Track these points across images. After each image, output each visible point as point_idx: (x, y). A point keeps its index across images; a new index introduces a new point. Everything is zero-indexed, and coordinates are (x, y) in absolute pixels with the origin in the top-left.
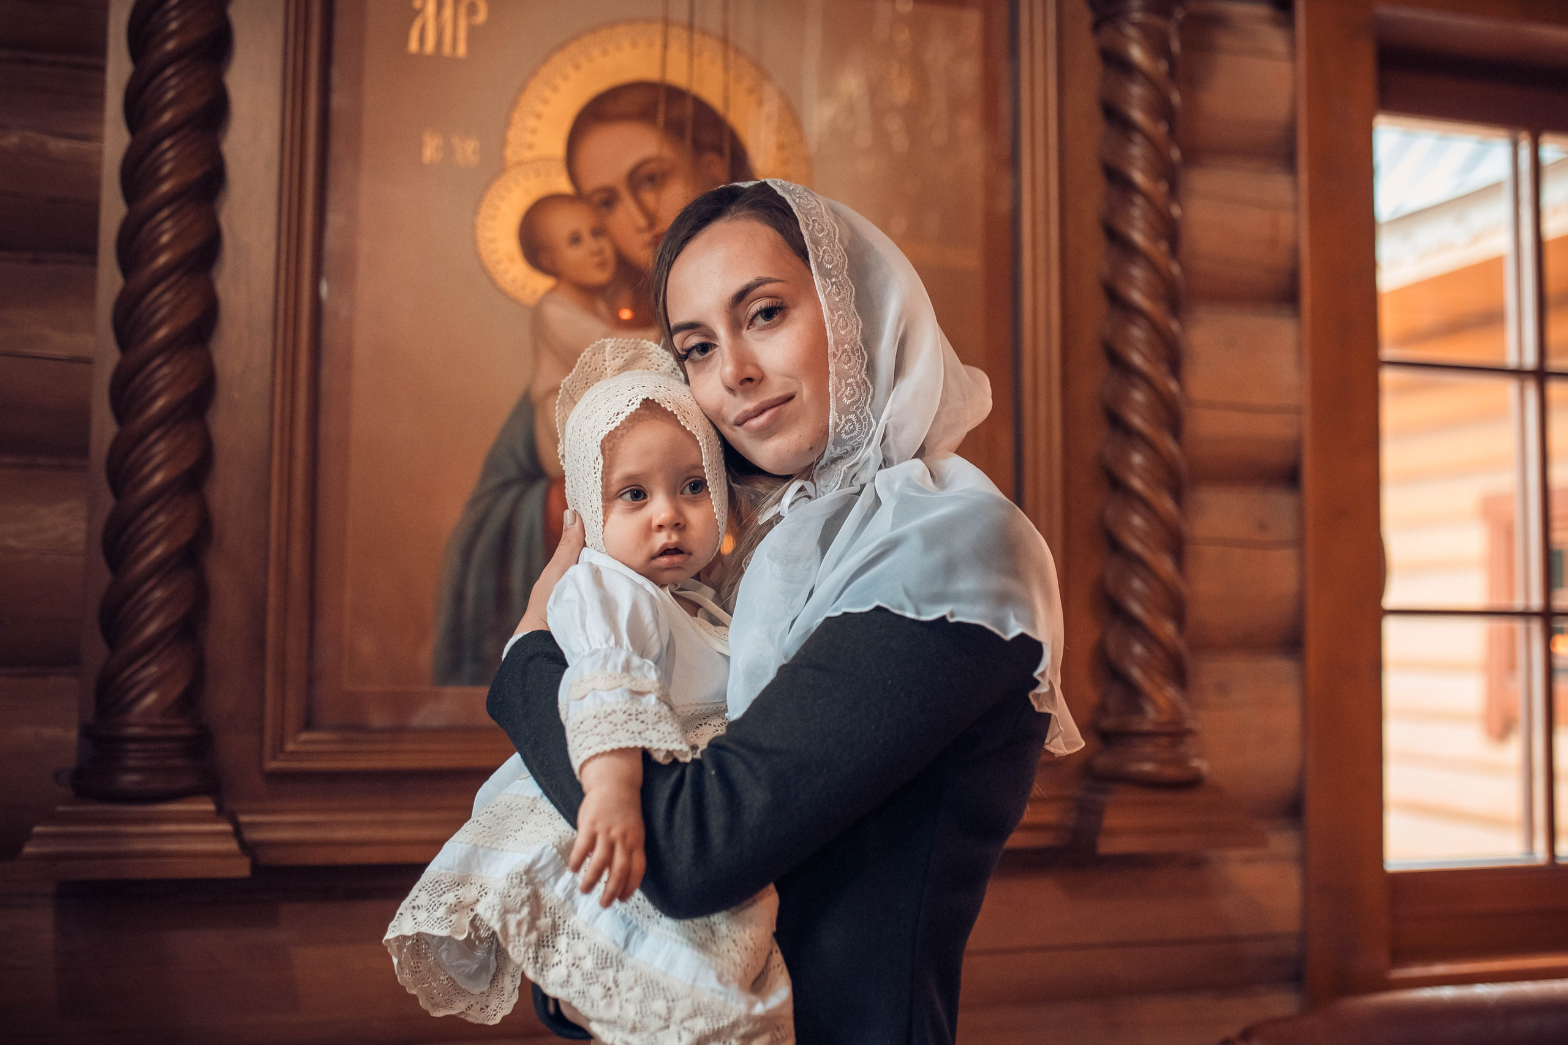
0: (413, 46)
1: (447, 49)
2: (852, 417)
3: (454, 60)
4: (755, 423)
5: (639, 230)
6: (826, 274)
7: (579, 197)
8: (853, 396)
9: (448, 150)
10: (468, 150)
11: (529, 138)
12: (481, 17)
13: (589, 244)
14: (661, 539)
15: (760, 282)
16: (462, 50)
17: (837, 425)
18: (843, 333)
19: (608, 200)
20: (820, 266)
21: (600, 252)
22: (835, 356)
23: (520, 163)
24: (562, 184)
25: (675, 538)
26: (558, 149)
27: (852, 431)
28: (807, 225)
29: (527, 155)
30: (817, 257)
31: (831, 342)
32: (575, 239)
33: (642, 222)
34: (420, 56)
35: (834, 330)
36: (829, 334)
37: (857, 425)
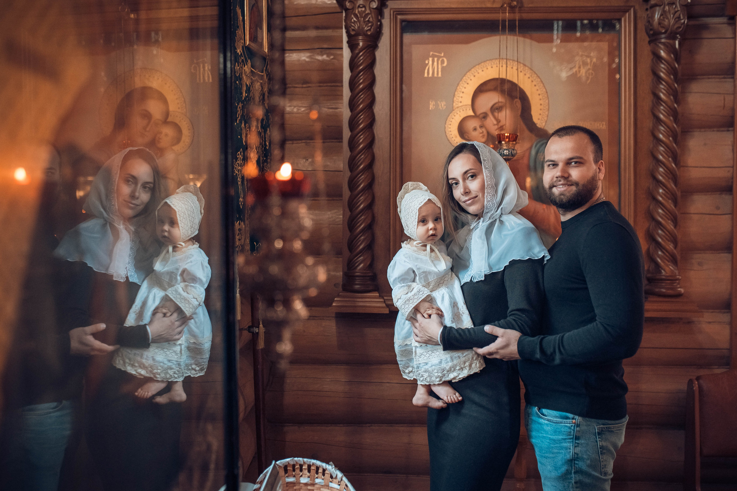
0: (426, 75)
1: (436, 75)
2: (491, 203)
3: (438, 78)
4: (468, 202)
5: (494, 125)
6: (486, 168)
7: (476, 116)
8: (491, 198)
9: (437, 105)
10: (442, 105)
11: (460, 99)
12: (445, 64)
13: (479, 130)
14: (431, 232)
15: (471, 169)
16: (440, 75)
17: (486, 205)
18: (489, 183)
19: (485, 116)
20: (485, 166)
21: (483, 132)
22: (487, 188)
23: (458, 107)
24: (471, 113)
25: (434, 232)
26: (469, 102)
27: (490, 206)
28: (482, 156)
29: (460, 104)
30: (484, 164)
31: (486, 185)
32: (475, 129)
33: (495, 122)
34: (428, 77)
35: (487, 182)
36: (486, 183)
37: (492, 205)
